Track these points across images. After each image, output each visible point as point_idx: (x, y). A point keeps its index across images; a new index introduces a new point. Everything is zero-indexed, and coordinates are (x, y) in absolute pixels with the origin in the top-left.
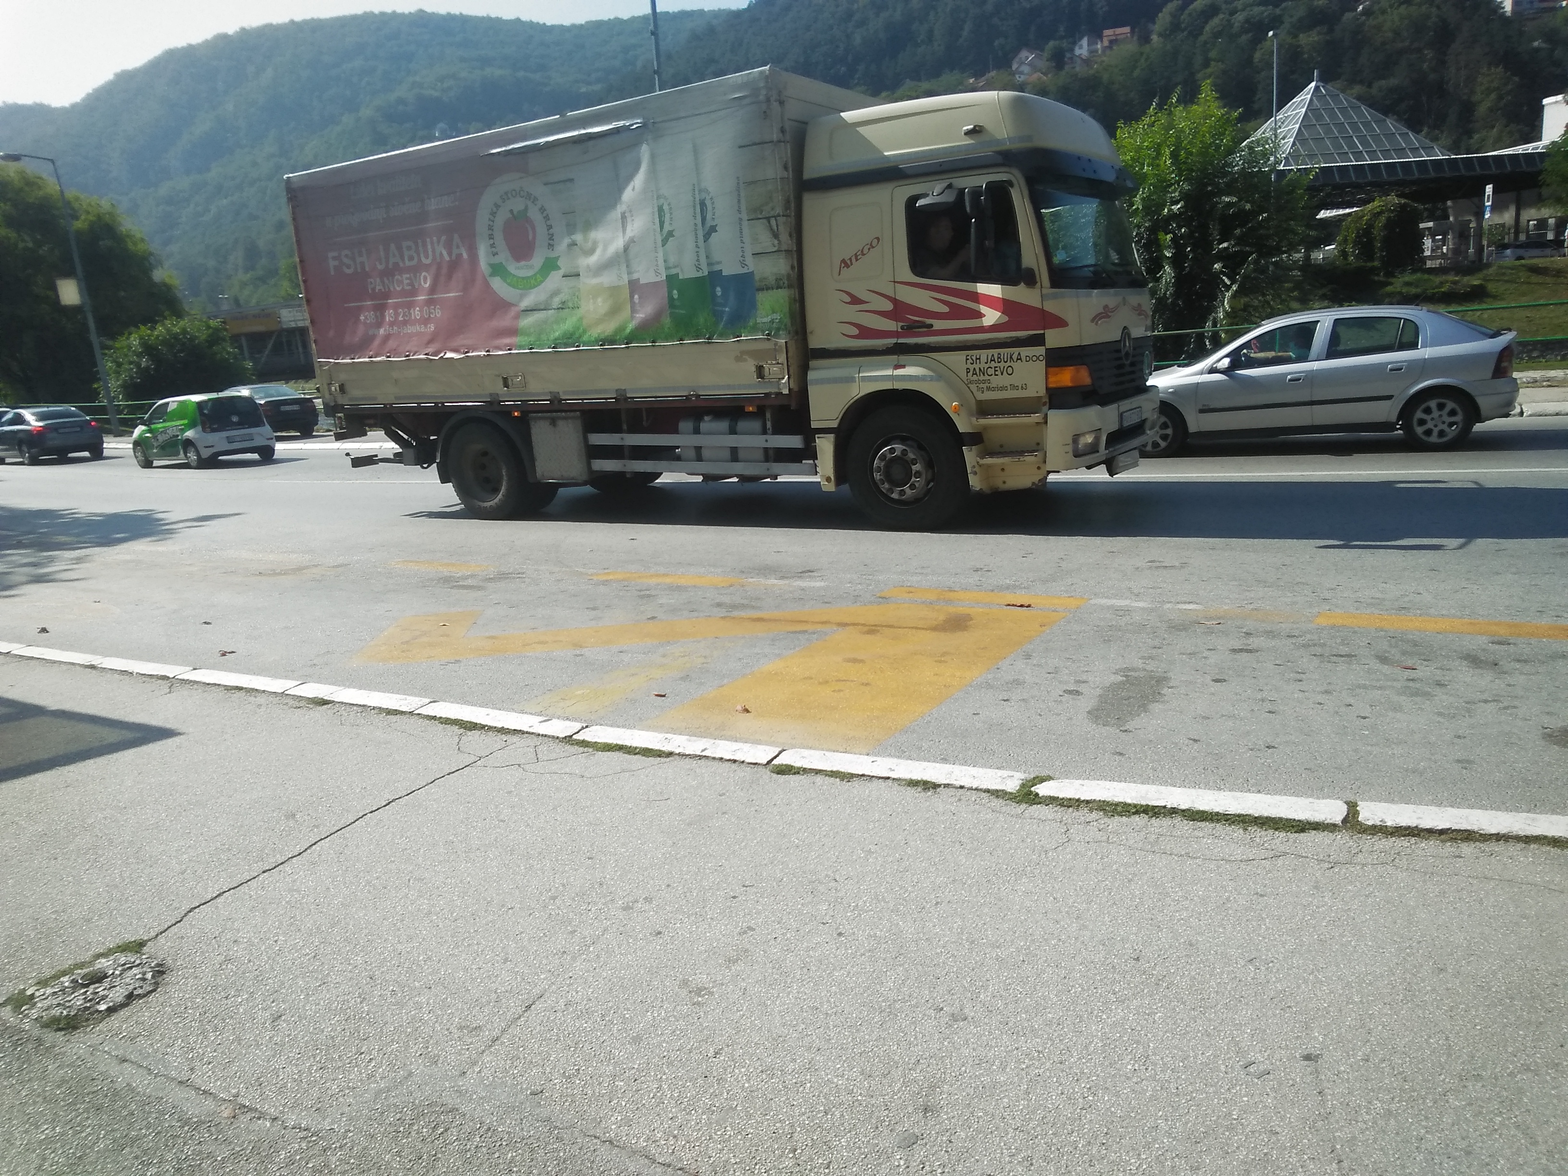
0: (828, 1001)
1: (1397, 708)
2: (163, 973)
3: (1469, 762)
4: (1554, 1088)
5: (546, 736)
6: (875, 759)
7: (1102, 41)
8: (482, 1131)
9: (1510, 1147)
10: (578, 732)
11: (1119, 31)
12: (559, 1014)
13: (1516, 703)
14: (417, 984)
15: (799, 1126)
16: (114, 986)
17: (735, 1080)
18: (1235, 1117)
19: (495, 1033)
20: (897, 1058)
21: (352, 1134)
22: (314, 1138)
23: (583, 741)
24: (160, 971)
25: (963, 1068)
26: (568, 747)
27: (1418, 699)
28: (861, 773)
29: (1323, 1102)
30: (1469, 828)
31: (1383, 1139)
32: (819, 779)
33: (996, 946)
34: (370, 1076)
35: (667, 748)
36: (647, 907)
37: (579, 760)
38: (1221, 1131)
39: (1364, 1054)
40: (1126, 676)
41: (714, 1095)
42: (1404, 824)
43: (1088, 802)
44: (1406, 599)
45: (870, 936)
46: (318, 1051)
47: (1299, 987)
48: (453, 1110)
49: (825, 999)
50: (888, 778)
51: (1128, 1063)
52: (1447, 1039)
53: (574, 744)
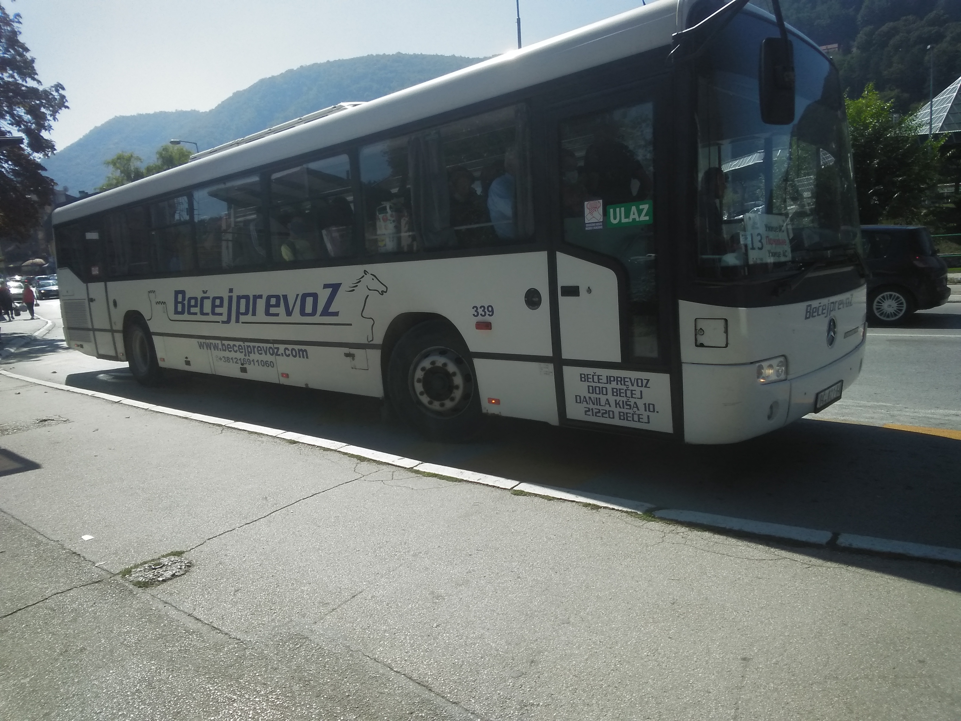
2: (190, 566)
5: (400, 467)
6: (572, 491)
8: (317, 648)
10: (417, 466)
11: (830, 46)
12: (367, 601)
14: (304, 581)
16: (167, 570)
17: (443, 638)
18: (691, 682)
19: (335, 606)
21: (258, 643)
22: (241, 644)
23: (418, 471)
24: (190, 565)
25: (558, 646)
26: (409, 473)
28: (559, 498)
30: (903, 553)
31: (766, 701)
32: (536, 499)
35: (460, 477)
36: (425, 556)
37: (413, 480)
38: (680, 688)
39: (777, 661)
41: (430, 644)
42: (862, 548)
43: (681, 522)
46: (252, 607)
47: (757, 625)
48: (306, 638)
50: (574, 501)
53: (412, 472)
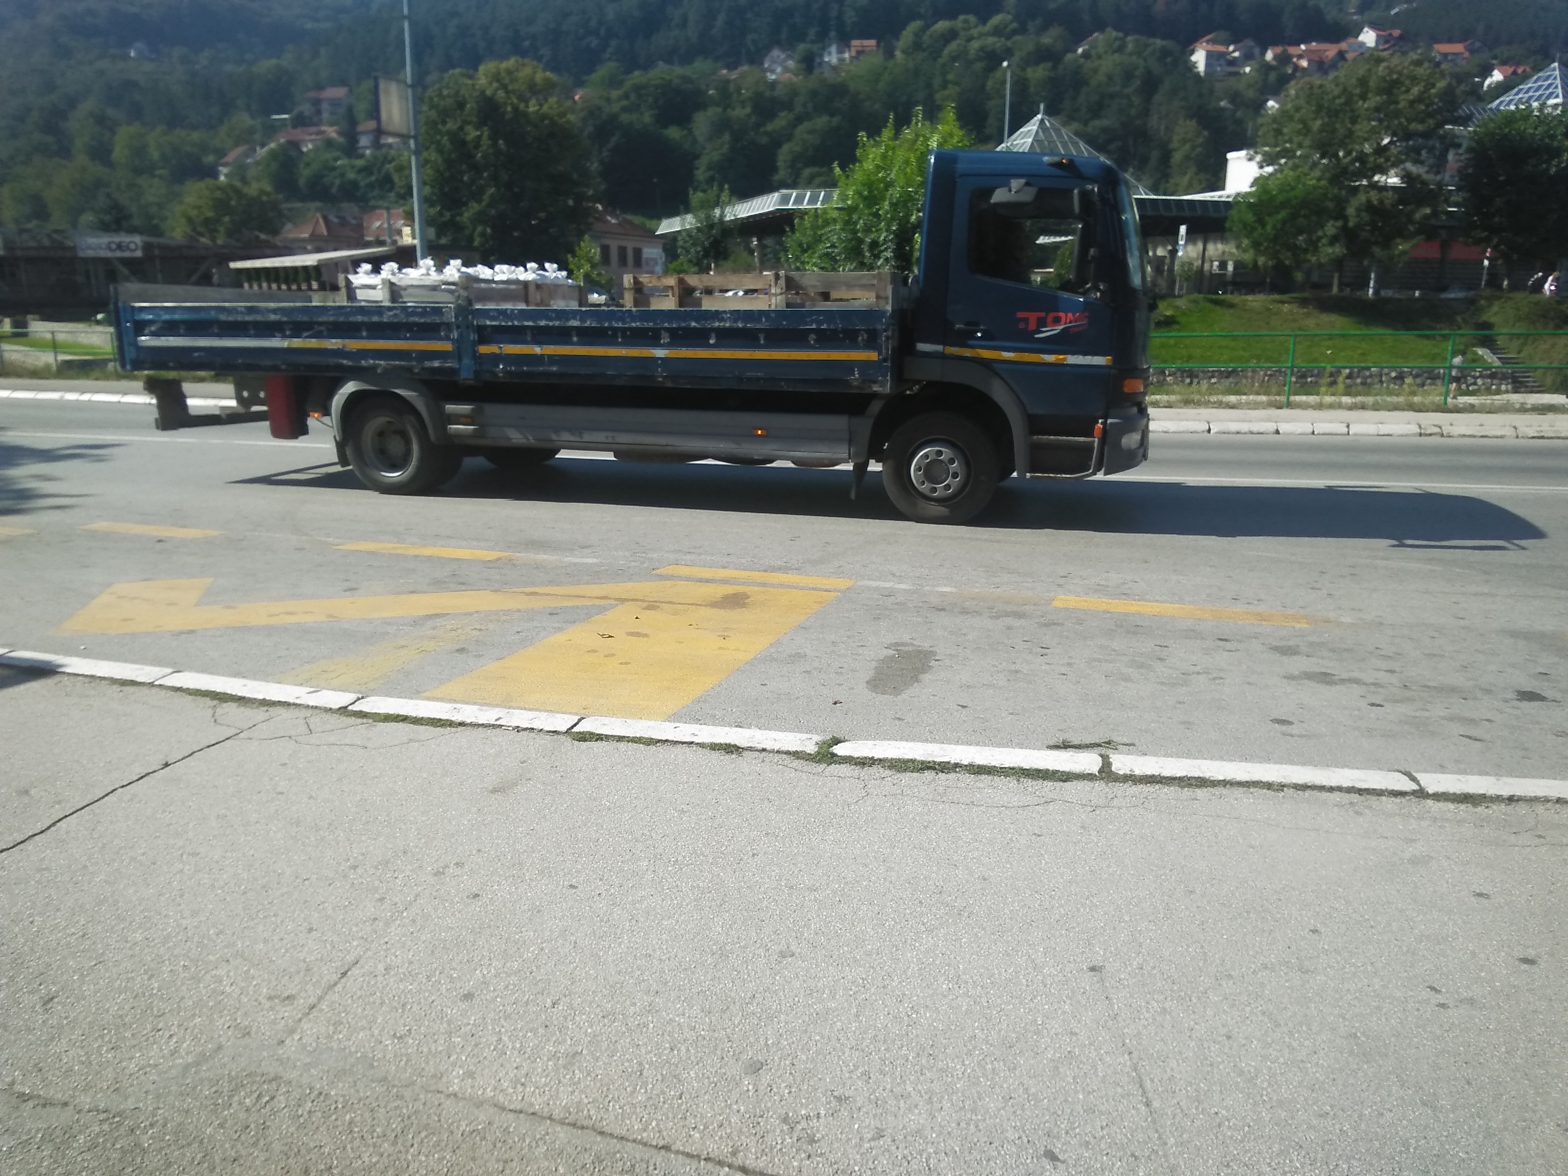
0: (660, 948)
1: (1127, 679)
3: (1189, 723)
4: (1287, 981)
5: (316, 707)
6: (677, 725)
7: (850, 51)
8: (313, 1096)
9: (1260, 1030)
10: (353, 703)
11: (867, 42)
12: (380, 978)
13: (1222, 675)
14: (211, 957)
15: (647, 1063)
17: (577, 1026)
18: (1040, 1023)
19: (312, 1000)
20: (733, 994)
21: (162, 1111)
22: (117, 1119)
23: (361, 712)
25: (797, 999)
26: (343, 718)
27: (1143, 671)
28: (664, 739)
29: (1112, 1005)
30: (1201, 775)
31: (1162, 1032)
32: (622, 745)
33: (813, 889)
34: (173, 1053)
35: (457, 718)
36: (459, 871)
37: (359, 731)
38: (1029, 1035)
39: (1138, 964)
40: (897, 650)
41: (558, 1042)
42: (1149, 773)
43: (880, 760)
44: (1126, 586)
45: (693, 887)
46: (106, 1032)
47: (1078, 910)
48: (276, 1078)
49: (657, 947)
50: (692, 743)
51: (943, 983)
52: (1202, 947)
53: (350, 716)
